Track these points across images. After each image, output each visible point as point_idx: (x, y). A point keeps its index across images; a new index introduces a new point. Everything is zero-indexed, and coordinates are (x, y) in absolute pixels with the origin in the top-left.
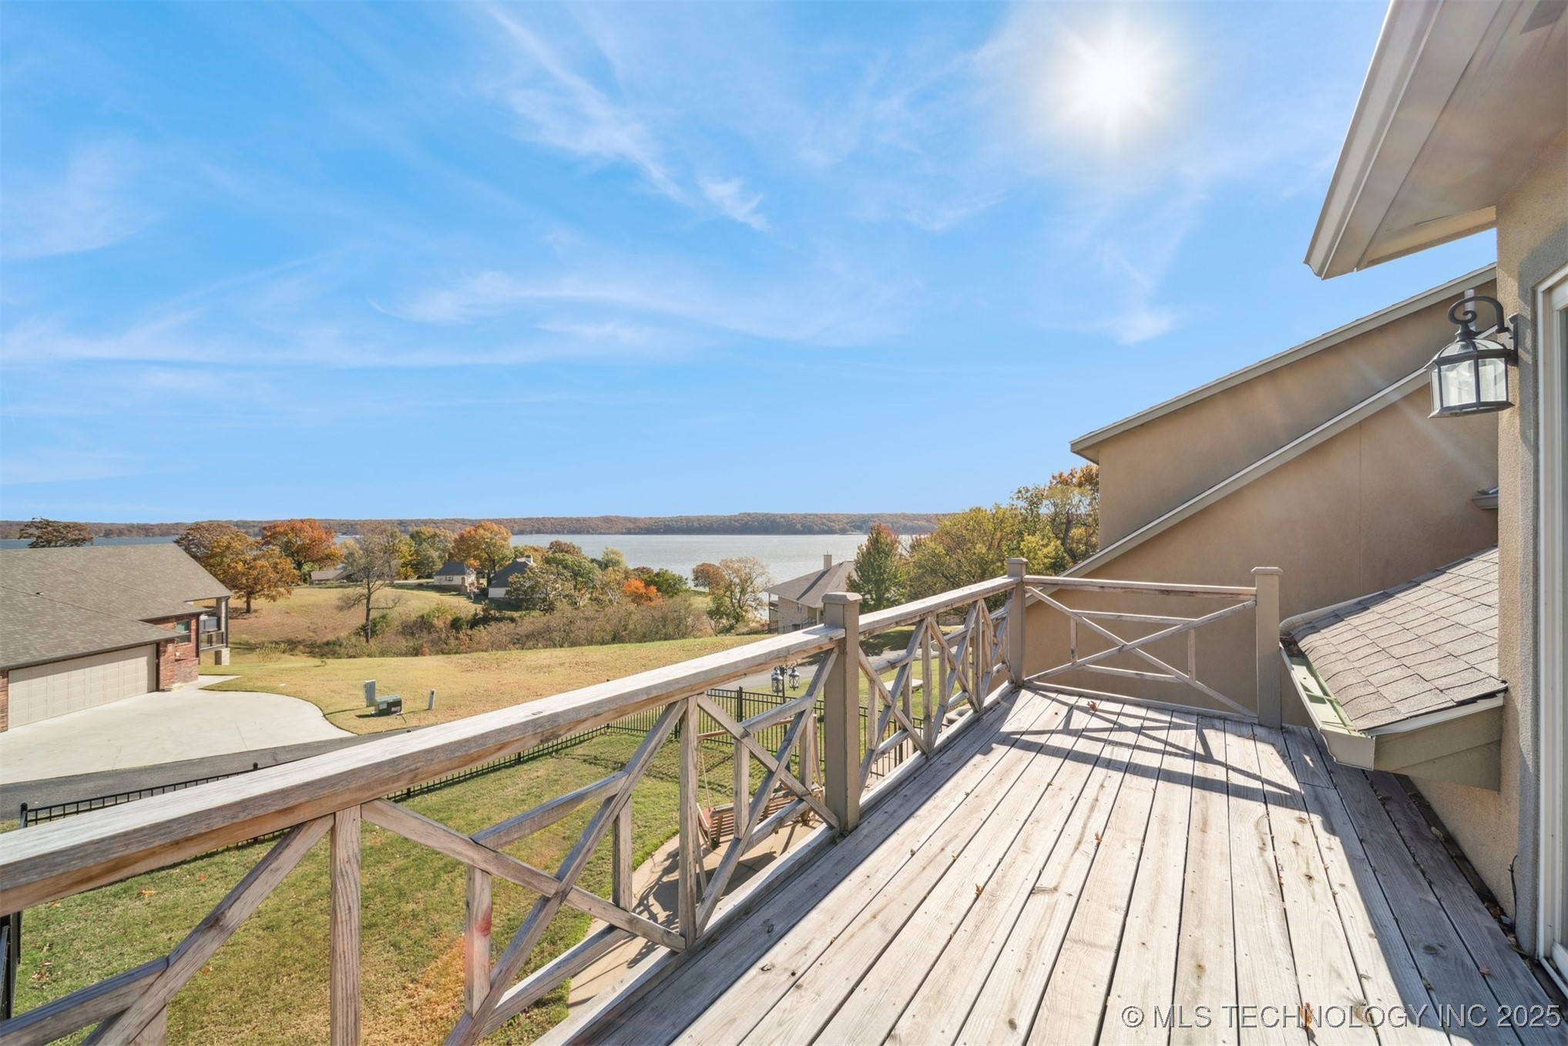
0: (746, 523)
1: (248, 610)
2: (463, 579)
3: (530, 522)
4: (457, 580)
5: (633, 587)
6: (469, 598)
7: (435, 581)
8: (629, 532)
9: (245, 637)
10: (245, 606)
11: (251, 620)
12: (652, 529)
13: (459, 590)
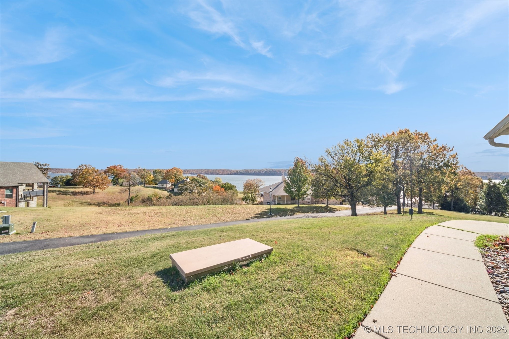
0: (266, 172)
1: (94, 193)
2: (166, 185)
3: (199, 171)
4: (165, 186)
5: (216, 188)
6: (168, 191)
7: (158, 186)
8: (229, 174)
9: (89, 201)
10: (93, 191)
11: (94, 196)
12: (236, 174)
13: (165, 189)
